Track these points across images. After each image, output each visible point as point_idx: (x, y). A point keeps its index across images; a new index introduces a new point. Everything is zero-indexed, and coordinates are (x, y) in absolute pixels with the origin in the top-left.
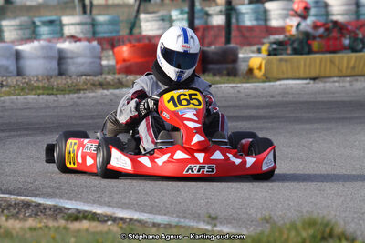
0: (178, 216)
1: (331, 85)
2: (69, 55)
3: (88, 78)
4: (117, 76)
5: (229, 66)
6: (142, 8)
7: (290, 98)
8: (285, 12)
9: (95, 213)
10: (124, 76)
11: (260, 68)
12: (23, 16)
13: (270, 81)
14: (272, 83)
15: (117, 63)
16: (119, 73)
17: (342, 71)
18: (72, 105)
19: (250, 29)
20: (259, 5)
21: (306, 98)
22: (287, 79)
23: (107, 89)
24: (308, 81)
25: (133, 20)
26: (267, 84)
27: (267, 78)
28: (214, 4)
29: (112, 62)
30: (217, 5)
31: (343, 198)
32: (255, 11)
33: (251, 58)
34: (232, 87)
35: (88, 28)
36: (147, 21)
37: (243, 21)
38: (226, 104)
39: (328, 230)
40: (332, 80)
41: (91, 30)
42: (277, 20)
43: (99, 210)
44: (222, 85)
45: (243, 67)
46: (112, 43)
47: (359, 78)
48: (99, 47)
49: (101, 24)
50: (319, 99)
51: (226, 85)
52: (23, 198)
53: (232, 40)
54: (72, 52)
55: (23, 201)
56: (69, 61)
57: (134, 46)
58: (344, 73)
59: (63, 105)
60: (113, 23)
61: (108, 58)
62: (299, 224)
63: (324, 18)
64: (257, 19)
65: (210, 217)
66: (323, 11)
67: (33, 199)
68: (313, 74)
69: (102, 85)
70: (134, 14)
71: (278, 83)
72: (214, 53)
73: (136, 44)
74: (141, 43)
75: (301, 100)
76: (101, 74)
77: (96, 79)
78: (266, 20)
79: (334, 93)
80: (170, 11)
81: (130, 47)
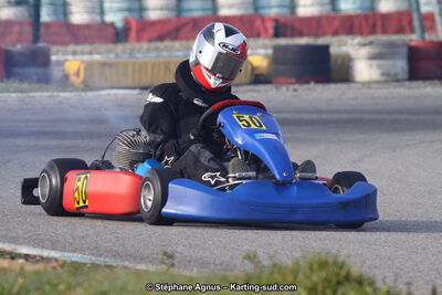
0: (93, 254)
5: (40, 70)
11: (78, 74)
14: (95, 93)
22: (113, 88)
24: (137, 91)
26: (90, 94)
27: (87, 87)
33: (66, 61)
44: (31, 94)
53: (42, 37)
64: (55, 13)
65: (165, 254)
66: (136, 5)
71: (104, 92)
72: (20, 54)
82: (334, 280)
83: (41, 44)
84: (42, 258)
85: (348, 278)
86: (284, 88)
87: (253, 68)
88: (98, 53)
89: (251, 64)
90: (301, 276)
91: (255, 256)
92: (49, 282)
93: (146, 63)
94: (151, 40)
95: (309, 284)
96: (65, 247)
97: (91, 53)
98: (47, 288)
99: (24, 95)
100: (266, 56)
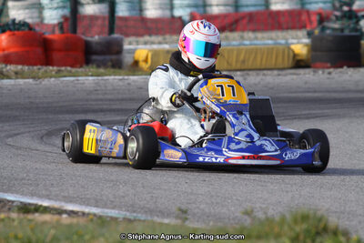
5: (114, 57)
10: (4, 66)
11: (146, 61)
17: (231, 65)
19: (124, 19)
32: (130, 1)
33: (136, 49)
34: (121, 80)
38: (120, 97)
39: (322, 225)
45: (127, 59)
47: (250, 73)
51: (112, 77)
57: (14, 35)
58: (234, 67)
63: (201, 10)
64: (131, 9)
65: (180, 210)
70: (2, 1)
72: (97, 43)
73: (16, 32)
78: (141, 10)
81: (10, 35)
82: (314, 231)
83: (115, 36)
84: (84, 214)
85: (325, 229)
86: (320, 72)
87: (295, 55)
88: (166, 43)
89: (293, 52)
90: (286, 228)
91: (252, 211)
92: (77, 233)
95: (293, 234)
96: (106, 204)
97: (160, 43)
98: (75, 237)
99: (100, 78)
100: (306, 45)
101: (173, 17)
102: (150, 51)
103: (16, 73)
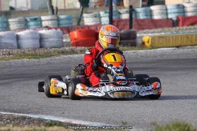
0: (106, 123)
1: (187, 50)
2: (45, 37)
3: (56, 49)
4: (71, 48)
5: (132, 41)
6: (84, 11)
7: (165, 57)
8: (161, 11)
9: (61, 122)
10: (75, 47)
11: (148, 42)
12: (20, 16)
13: (154, 49)
14: (155, 50)
15: (71, 40)
16: (72, 46)
17: (193, 42)
18: (47, 64)
19: (143, 21)
20: (147, 8)
21: (173, 57)
22: (164, 47)
23: (66, 55)
24: (175, 48)
25: (79, 17)
26: (152, 50)
27: (152, 47)
28: (123, 8)
29: (69, 40)
30: (125, 8)
31: (194, 111)
32: (145, 11)
34: (133, 52)
35: (55, 22)
36: (87, 17)
37: (139, 17)
39: (186, 129)
40: (187, 47)
41: (57, 23)
42: (157, 15)
43: (63, 120)
44: (126, 52)
45: (139, 41)
46: (68, 30)
48: (61, 32)
49: (62, 20)
50: (180, 58)
51: (130, 51)
52: (22, 115)
53: (133, 27)
54: (47, 35)
55: (22, 116)
56: (45, 40)
57: (80, 31)
58: (194, 43)
59: (42, 64)
60: (69, 19)
61: (66, 38)
62: (171, 126)
63: (182, 14)
64: (146, 15)
65: (123, 123)
66: (181, 10)
67: (27, 115)
68: (177, 44)
69: (63, 53)
70: (80, 14)
71: (158, 49)
72: (123, 34)
73: (81, 30)
74: (84, 29)
75: (171, 58)
76: (63, 46)
77: (60, 49)
78: (151, 15)
79: (189, 54)
80: (99, 12)
81: (78, 32)
83: (133, 30)
93: (178, 36)
94: (188, 25)
101: (168, 19)
102: (150, 36)
103: (81, 51)
